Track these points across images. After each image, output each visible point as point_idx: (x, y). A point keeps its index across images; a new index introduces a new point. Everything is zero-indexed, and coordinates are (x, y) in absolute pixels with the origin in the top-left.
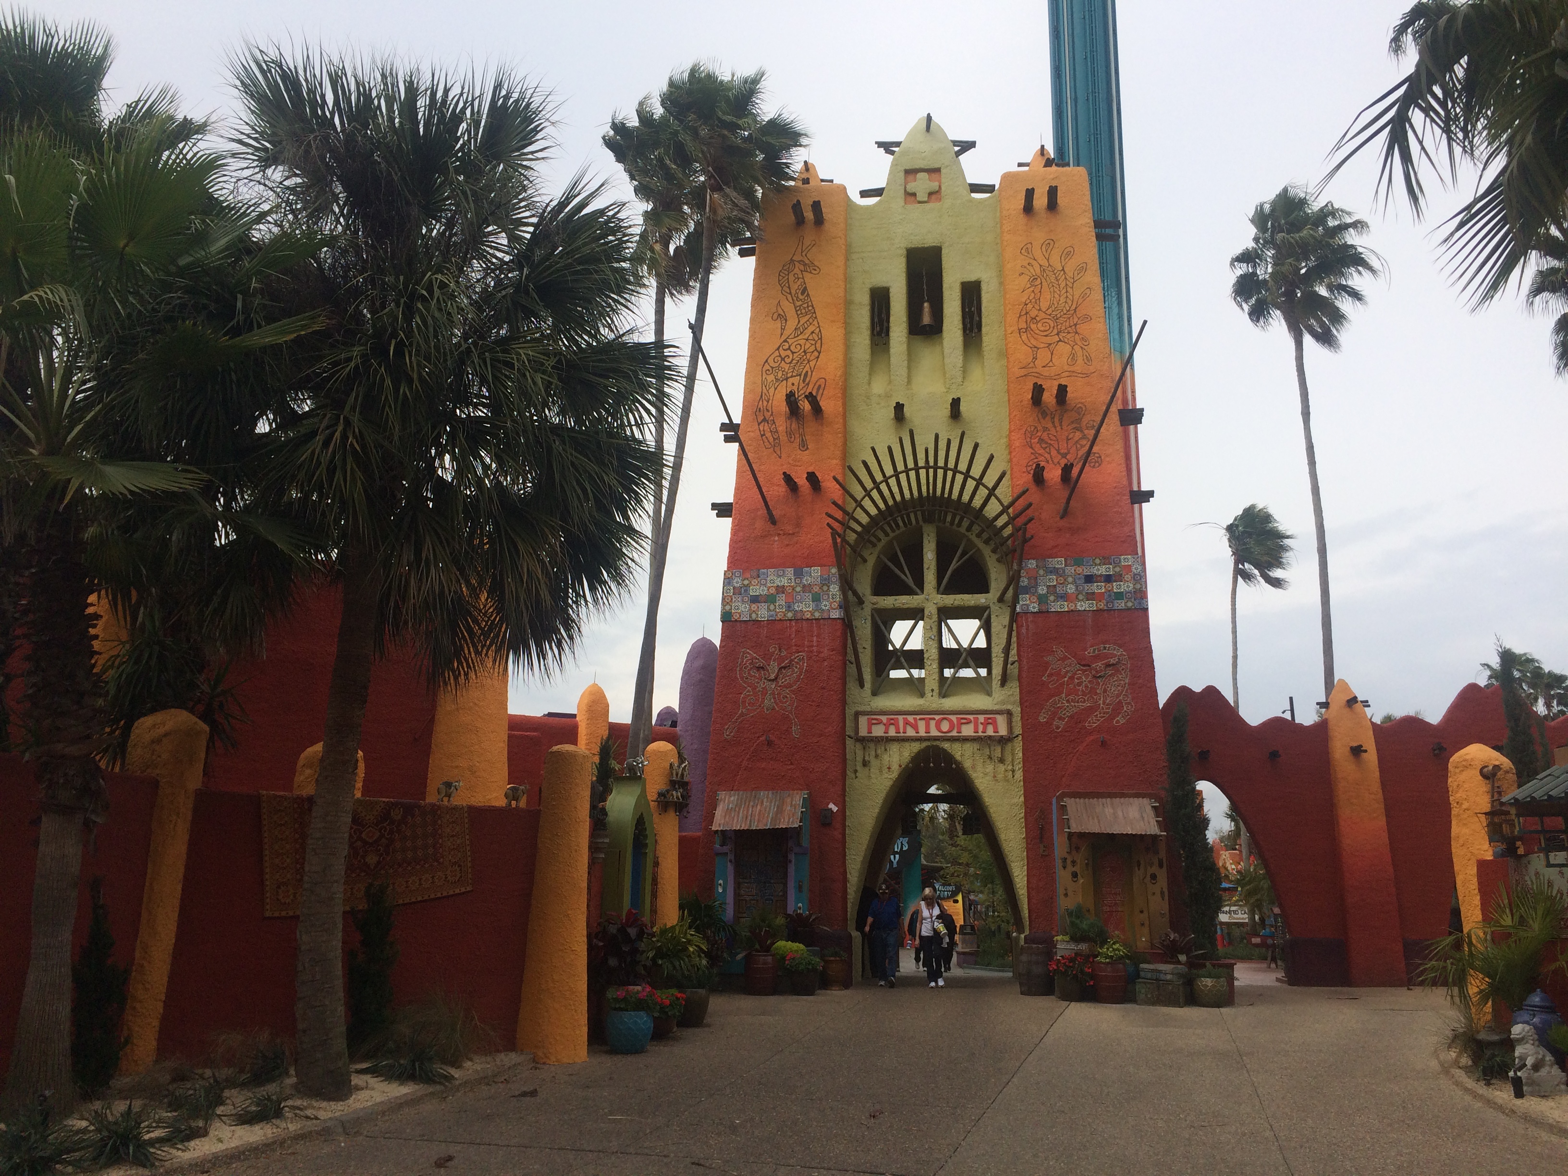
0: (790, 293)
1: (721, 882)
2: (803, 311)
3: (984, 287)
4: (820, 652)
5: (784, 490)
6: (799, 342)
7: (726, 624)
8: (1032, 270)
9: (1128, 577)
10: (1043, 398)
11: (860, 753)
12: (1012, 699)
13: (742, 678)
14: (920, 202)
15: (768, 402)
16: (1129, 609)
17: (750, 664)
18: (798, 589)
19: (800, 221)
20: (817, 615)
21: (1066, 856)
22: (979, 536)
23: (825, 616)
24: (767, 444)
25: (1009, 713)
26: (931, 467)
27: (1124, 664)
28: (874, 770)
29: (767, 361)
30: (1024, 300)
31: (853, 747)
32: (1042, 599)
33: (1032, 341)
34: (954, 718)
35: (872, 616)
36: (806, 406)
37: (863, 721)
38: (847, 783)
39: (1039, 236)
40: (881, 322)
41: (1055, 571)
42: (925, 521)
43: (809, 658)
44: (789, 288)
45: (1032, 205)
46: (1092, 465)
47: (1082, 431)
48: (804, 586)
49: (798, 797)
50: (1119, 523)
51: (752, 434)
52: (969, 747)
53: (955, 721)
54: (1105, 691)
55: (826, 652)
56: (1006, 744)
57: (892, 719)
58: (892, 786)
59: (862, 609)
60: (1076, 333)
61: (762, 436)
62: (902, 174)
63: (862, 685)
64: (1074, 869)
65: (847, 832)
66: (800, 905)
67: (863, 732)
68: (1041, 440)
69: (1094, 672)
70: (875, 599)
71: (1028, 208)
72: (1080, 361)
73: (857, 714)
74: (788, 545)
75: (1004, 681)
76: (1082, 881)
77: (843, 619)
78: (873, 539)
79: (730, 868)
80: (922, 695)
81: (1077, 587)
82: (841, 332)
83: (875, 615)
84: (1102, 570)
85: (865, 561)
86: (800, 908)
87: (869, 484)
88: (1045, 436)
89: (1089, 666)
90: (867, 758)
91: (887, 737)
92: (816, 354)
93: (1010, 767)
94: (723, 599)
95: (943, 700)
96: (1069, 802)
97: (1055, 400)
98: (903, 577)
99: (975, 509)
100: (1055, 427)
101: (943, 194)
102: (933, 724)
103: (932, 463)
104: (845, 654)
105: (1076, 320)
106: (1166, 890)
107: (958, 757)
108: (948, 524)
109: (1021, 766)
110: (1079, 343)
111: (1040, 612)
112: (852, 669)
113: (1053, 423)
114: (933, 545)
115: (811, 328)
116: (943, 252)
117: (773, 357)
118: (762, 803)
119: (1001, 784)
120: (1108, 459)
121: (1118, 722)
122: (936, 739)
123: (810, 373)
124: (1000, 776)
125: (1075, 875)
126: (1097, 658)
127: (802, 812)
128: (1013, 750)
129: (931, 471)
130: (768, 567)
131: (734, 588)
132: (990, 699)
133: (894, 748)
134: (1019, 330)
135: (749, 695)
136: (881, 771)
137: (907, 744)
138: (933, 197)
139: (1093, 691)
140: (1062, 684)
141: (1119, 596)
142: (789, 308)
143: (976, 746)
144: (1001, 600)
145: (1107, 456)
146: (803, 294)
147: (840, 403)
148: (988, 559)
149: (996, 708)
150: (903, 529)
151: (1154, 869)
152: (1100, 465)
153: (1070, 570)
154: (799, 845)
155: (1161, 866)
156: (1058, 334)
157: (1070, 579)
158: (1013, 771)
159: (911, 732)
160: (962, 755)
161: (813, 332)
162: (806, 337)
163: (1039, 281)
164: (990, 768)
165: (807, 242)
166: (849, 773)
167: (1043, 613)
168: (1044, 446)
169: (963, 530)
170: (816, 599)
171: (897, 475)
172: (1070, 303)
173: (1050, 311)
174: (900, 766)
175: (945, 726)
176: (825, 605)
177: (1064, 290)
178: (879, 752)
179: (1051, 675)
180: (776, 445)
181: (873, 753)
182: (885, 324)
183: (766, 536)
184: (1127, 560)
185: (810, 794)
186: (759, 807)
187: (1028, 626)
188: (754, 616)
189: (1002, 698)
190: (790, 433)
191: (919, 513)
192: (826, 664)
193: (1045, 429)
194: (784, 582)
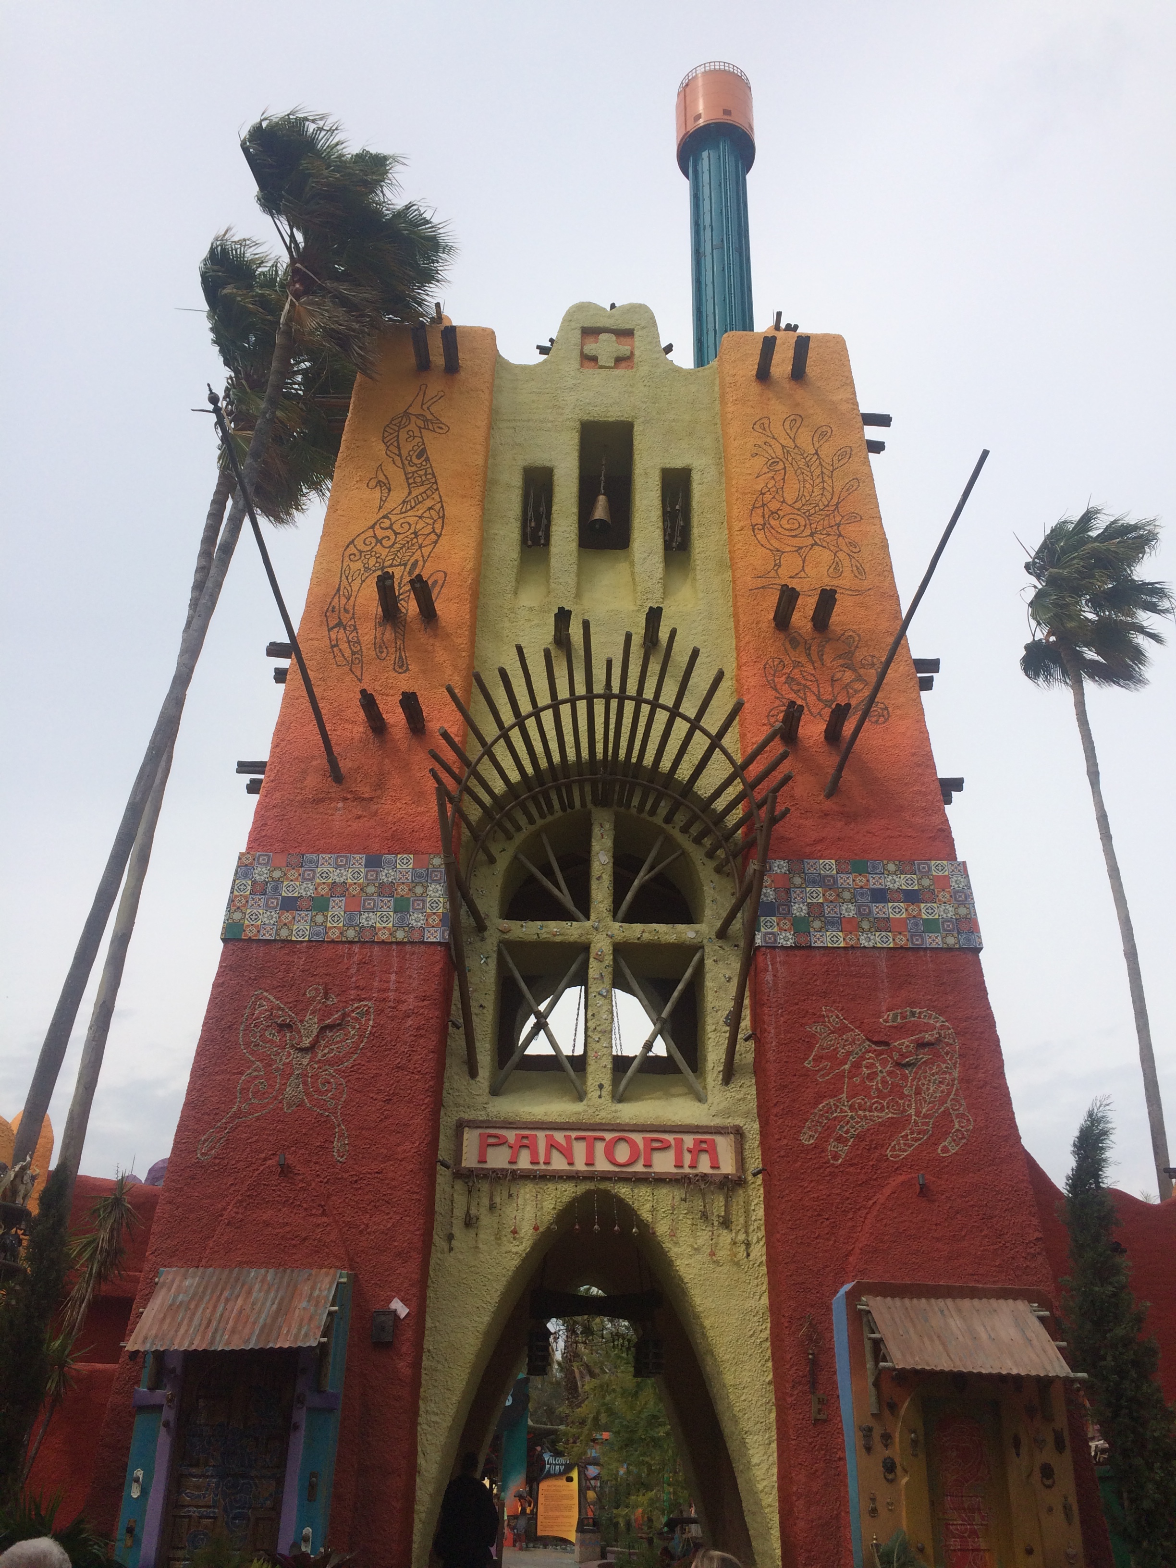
0: (400, 455)
1: (139, 1473)
2: (418, 480)
3: (696, 477)
4: (399, 1002)
5: (361, 729)
6: (407, 520)
7: (230, 946)
8: (771, 452)
9: (943, 896)
10: (793, 619)
11: (460, 1200)
12: (743, 1107)
13: (247, 1044)
14: (601, 367)
15: (349, 599)
16: (950, 949)
17: (266, 1019)
18: (371, 890)
19: (424, 365)
20: (400, 935)
21: (871, 1423)
22: (685, 830)
23: (416, 937)
24: (339, 659)
25: (739, 1133)
26: (615, 696)
27: (948, 1044)
28: (486, 1235)
29: (352, 542)
30: (759, 488)
31: (448, 1189)
32: (800, 926)
33: (773, 541)
34: (638, 1138)
35: (500, 954)
36: (410, 607)
37: (471, 1138)
38: (432, 1262)
39: (779, 410)
40: (538, 517)
41: (821, 881)
42: (596, 803)
43: (380, 1012)
44: (399, 447)
45: (769, 372)
46: (874, 719)
47: (855, 670)
48: (382, 885)
49: (327, 1280)
50: (923, 809)
51: (316, 643)
52: (667, 1196)
53: (641, 1145)
54: (918, 1093)
55: (411, 1002)
56: (733, 1190)
57: (526, 1137)
58: (519, 1269)
59: (483, 939)
60: (840, 535)
61: (333, 647)
62: (578, 333)
63: (473, 1073)
64: (888, 1453)
65: (425, 1363)
66: (308, 1530)
67: (469, 1160)
68: (790, 679)
69: (896, 1056)
70: (506, 924)
71: (763, 374)
72: (847, 573)
73: (461, 1126)
74: (359, 817)
75: (729, 1074)
76: (905, 1480)
77: (446, 945)
78: (509, 825)
79: (164, 1441)
80: (580, 1096)
81: (859, 908)
82: (475, 512)
83: (505, 952)
84: (900, 882)
85: (492, 860)
86: (306, 1539)
87: (508, 717)
88: (796, 674)
89: (887, 1044)
90: (473, 1211)
91: (514, 1172)
92: (433, 537)
93: (741, 1237)
94: (231, 901)
95: (620, 1106)
96: (875, 1304)
97: (810, 625)
98: (556, 892)
99: (680, 782)
100: (813, 663)
101: (635, 360)
102: (600, 1147)
103: (616, 690)
104: (447, 1012)
105: (838, 519)
106: (1073, 1501)
107: (645, 1214)
108: (634, 811)
109: (762, 1233)
110: (845, 548)
111: (797, 947)
112: (457, 1041)
113: (809, 655)
114: (608, 842)
115: (429, 503)
116: (635, 429)
117: (363, 536)
118: (249, 1292)
119: (725, 1268)
120: (899, 712)
121: (945, 1150)
122: (605, 1177)
123: (421, 563)
124: (723, 1254)
125: (890, 1467)
126: (901, 1030)
127: (330, 1314)
128: (747, 1203)
129: (614, 703)
130: (319, 851)
131: (254, 883)
132: (706, 1106)
133: (526, 1192)
134: (753, 526)
135: (256, 1077)
136: (498, 1237)
137: (551, 1186)
138: (624, 364)
139: (896, 1091)
140: (842, 1076)
141: (931, 926)
142: (395, 474)
143: (678, 1193)
144: (722, 934)
145: (898, 707)
146: (419, 457)
147: (467, 607)
148: (700, 867)
149: (717, 1121)
150: (559, 813)
151: (1048, 1455)
152: (886, 720)
153: (847, 880)
154: (319, 1390)
155: (1060, 1446)
156: (812, 535)
157: (847, 895)
158: (748, 1245)
159: (559, 1163)
160: (653, 1210)
161: (430, 509)
162: (420, 513)
163: (781, 466)
164: (703, 1237)
165: (431, 392)
166: (438, 1240)
167: (802, 948)
168: (795, 688)
169: (658, 820)
170: (402, 907)
171: (555, 705)
172: (829, 497)
173: (798, 505)
174: (536, 1228)
175: (622, 1153)
176: (416, 919)
177: (820, 480)
178: (497, 1200)
179: (818, 1059)
180: (356, 661)
181: (486, 1201)
182: (544, 521)
183: (322, 800)
184: (938, 868)
185: (354, 1279)
186: (240, 1302)
187: (775, 970)
188: (284, 934)
189: (724, 1104)
190: (380, 646)
191: (588, 788)
192: (409, 1022)
193: (797, 664)
194: (346, 876)
